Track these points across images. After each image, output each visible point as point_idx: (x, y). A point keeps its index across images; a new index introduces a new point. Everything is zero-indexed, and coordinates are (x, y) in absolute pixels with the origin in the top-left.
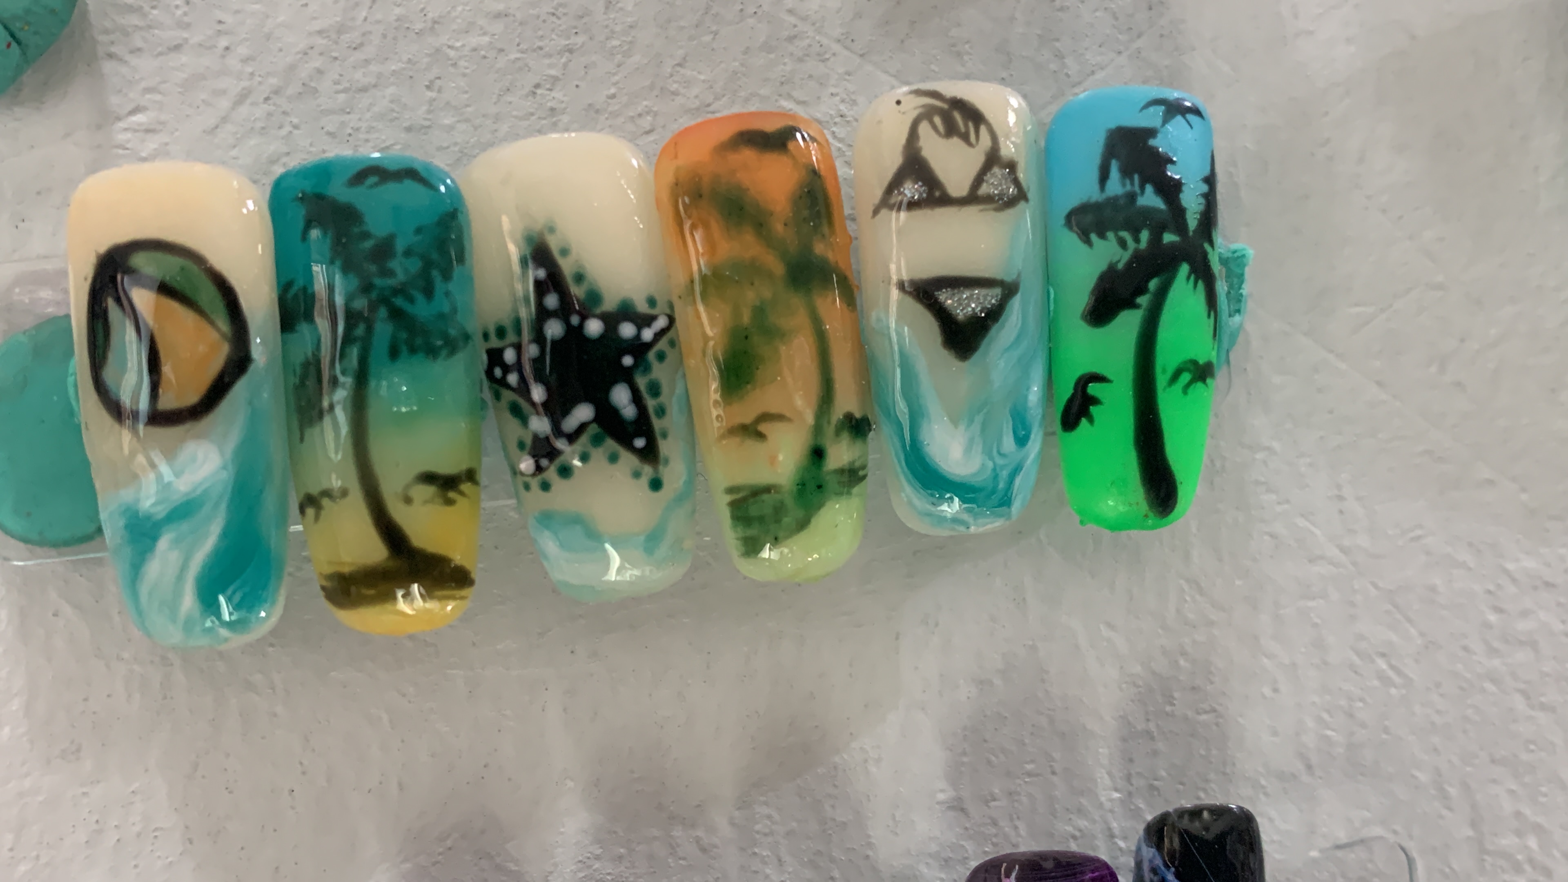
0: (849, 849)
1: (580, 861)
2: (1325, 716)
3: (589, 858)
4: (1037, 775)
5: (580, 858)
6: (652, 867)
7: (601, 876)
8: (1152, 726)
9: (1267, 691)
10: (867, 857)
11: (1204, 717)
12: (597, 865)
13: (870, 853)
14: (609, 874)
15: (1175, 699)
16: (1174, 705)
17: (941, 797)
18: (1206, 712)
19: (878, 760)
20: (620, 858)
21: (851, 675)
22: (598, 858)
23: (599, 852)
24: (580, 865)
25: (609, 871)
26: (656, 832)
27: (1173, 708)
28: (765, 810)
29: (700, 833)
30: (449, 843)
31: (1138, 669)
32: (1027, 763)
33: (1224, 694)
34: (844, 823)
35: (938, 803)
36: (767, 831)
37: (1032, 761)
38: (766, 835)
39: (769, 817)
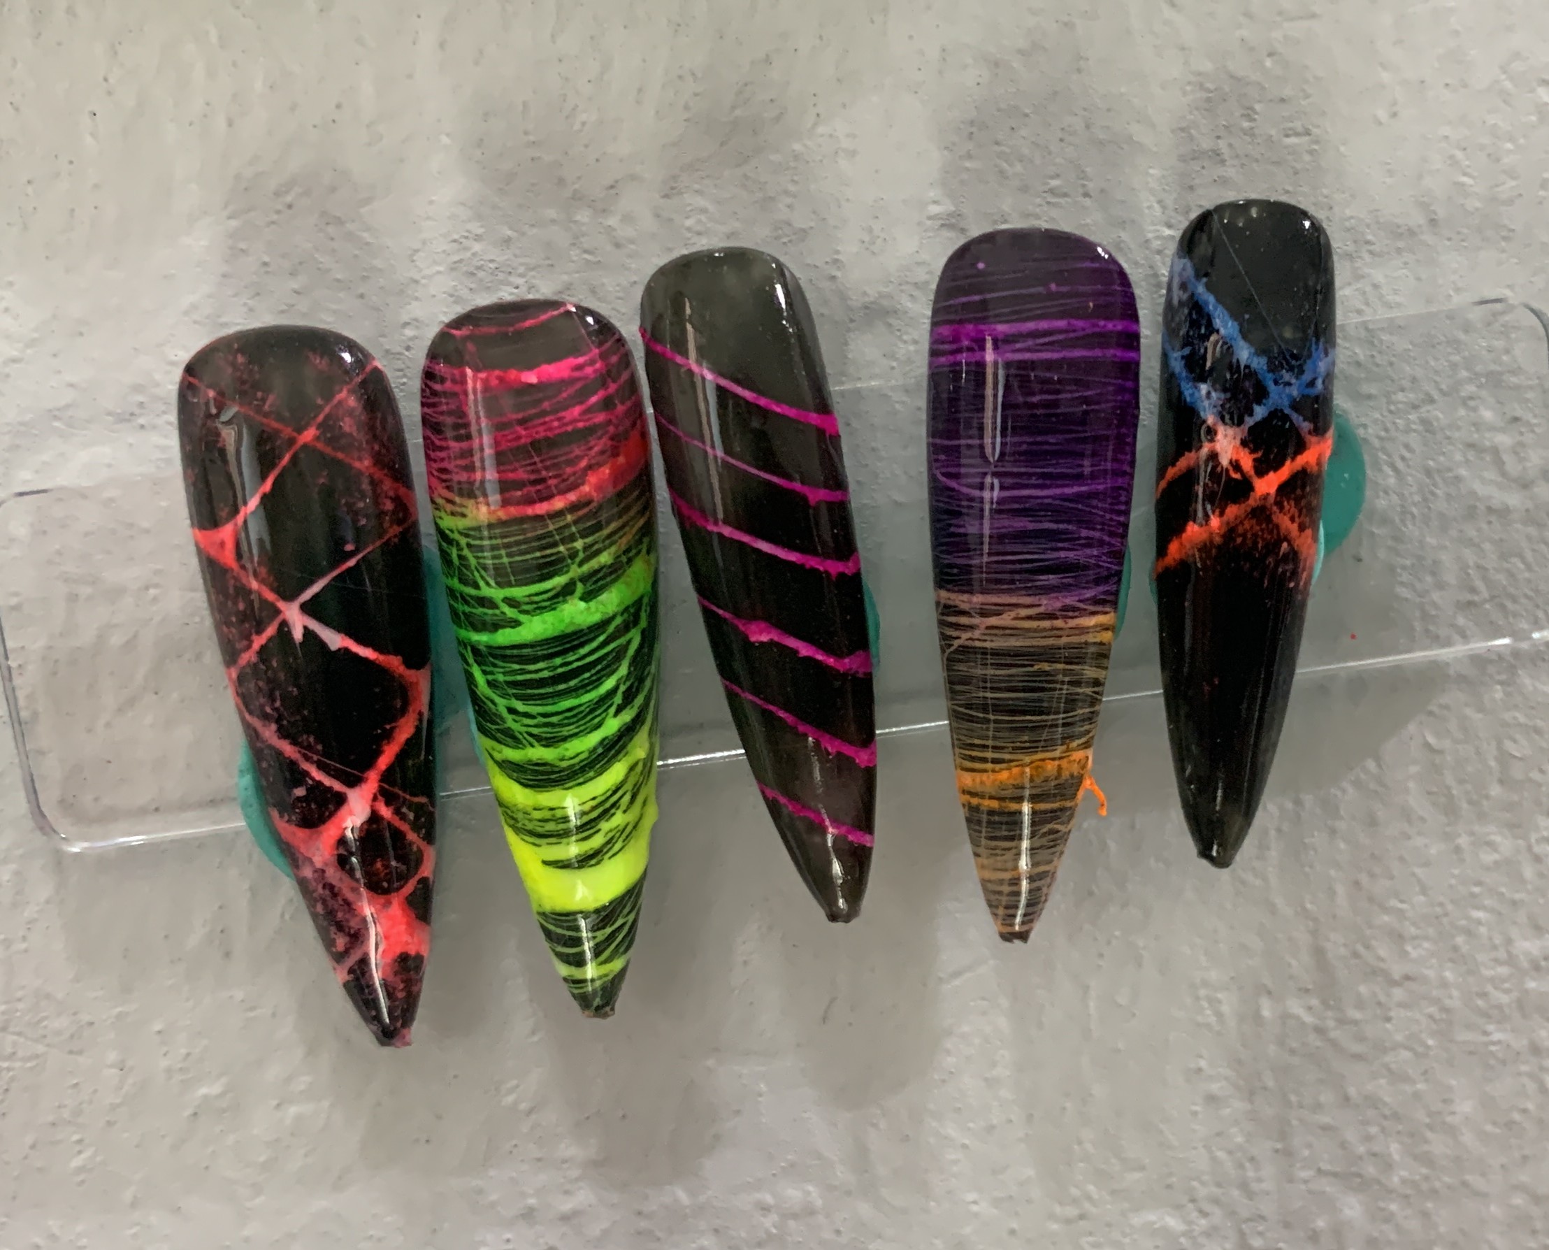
0: (808, 265)
1: (455, 241)
2: (1459, 155)
3: (466, 238)
4: (1065, 195)
5: (456, 237)
6: (548, 258)
7: (482, 262)
8: (1222, 144)
9: (1382, 114)
10: (833, 278)
11: (1293, 140)
12: (477, 247)
13: (838, 274)
14: (492, 261)
15: (1256, 113)
16: (1255, 120)
17: (934, 209)
18: (1297, 134)
19: (853, 154)
20: (507, 241)
21: (821, 37)
22: (478, 238)
23: (480, 231)
24: (455, 245)
25: (492, 258)
26: (552, 213)
27: (1252, 124)
28: (700, 202)
29: (612, 221)
30: (289, 199)
31: (1207, 66)
32: (1052, 178)
33: (1324, 113)
34: (804, 230)
35: (930, 218)
36: (699, 228)
37: (1057, 176)
38: (699, 234)
39: (704, 211)
